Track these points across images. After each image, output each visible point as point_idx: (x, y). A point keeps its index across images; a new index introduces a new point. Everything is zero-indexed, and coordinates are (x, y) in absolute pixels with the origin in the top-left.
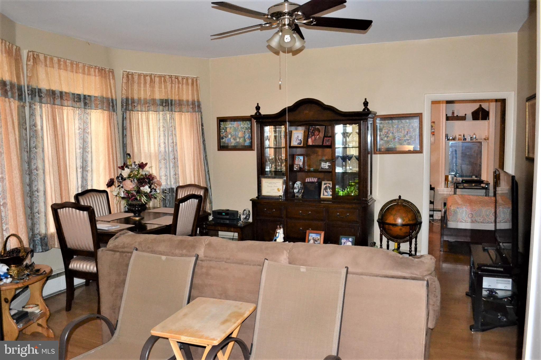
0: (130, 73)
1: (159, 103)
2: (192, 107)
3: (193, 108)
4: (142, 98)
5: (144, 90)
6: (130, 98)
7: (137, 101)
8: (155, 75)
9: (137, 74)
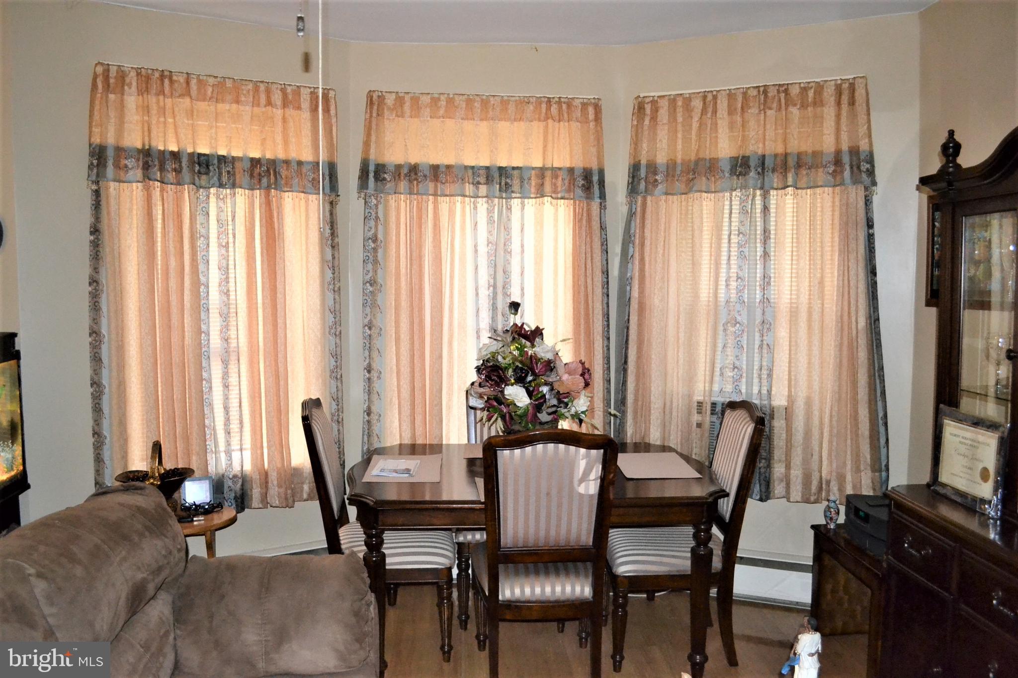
0: (647, 100)
1: (727, 168)
2: (834, 171)
3: (834, 174)
4: (679, 161)
5: (684, 137)
6: (644, 162)
7: (662, 169)
8: (715, 93)
9: (667, 98)
